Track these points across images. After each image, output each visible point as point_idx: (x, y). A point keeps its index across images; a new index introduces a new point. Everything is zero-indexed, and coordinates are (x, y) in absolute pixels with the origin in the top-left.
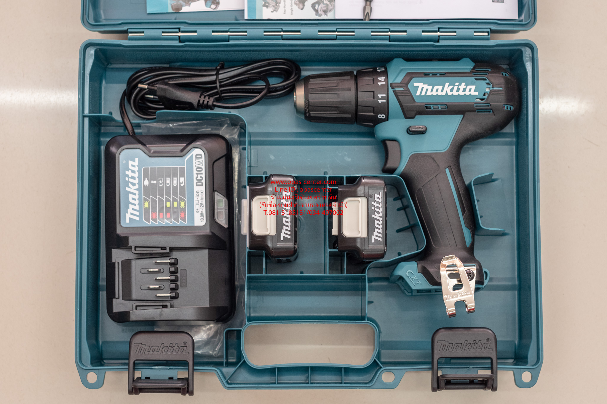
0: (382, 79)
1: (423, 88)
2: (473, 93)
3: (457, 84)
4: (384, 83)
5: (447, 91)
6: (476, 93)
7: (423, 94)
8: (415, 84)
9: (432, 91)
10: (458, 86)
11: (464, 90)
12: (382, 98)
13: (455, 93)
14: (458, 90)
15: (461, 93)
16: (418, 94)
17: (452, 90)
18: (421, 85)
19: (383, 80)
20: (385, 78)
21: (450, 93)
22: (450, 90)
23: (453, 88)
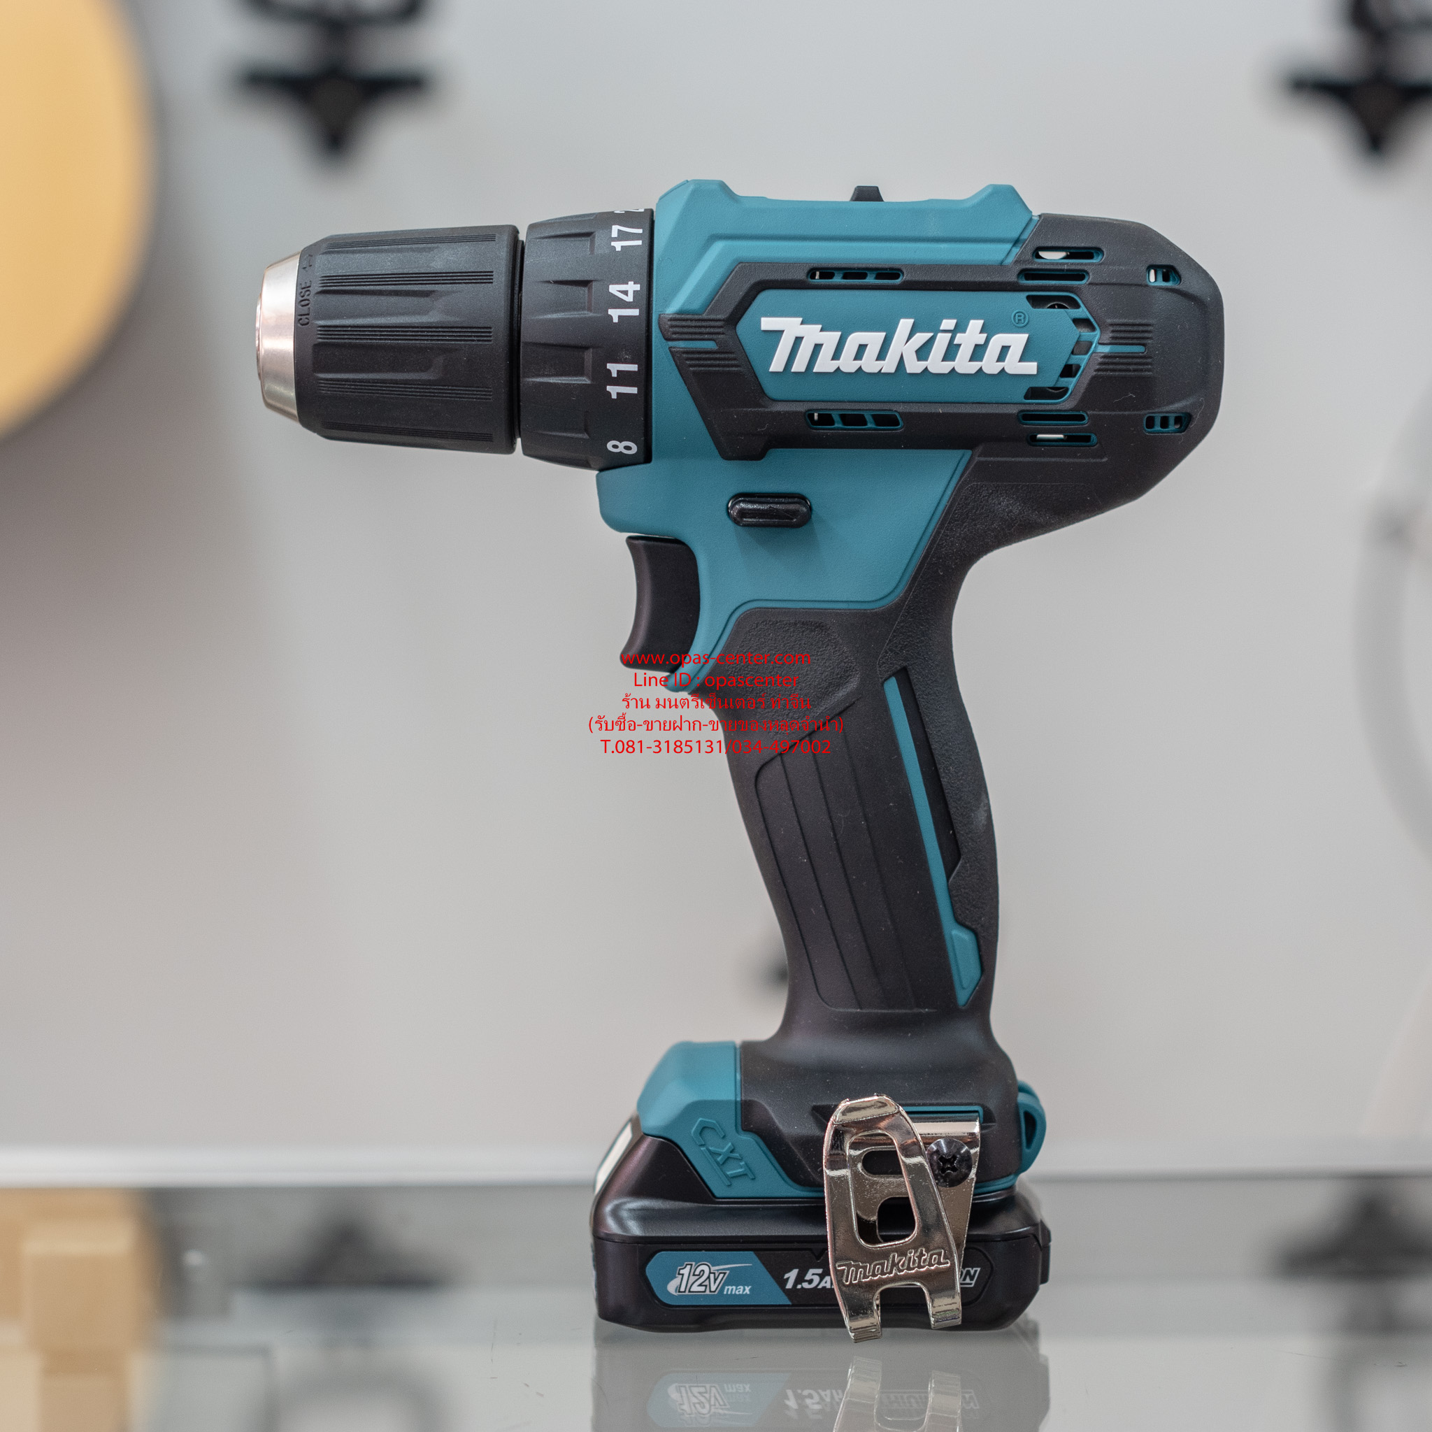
0: (626, 293)
1: (798, 340)
2: (1013, 365)
3: (948, 324)
4: (635, 312)
5: (902, 354)
6: (1031, 368)
7: (799, 365)
8: (767, 323)
9: (836, 356)
10: (954, 332)
11: (978, 352)
12: (623, 379)
13: (936, 364)
14: (951, 352)
15: (963, 364)
16: (777, 365)
17: (923, 352)
18: (791, 326)
19: (630, 298)
20: (638, 287)
21: (914, 366)
22: (917, 352)
23: (929, 344)
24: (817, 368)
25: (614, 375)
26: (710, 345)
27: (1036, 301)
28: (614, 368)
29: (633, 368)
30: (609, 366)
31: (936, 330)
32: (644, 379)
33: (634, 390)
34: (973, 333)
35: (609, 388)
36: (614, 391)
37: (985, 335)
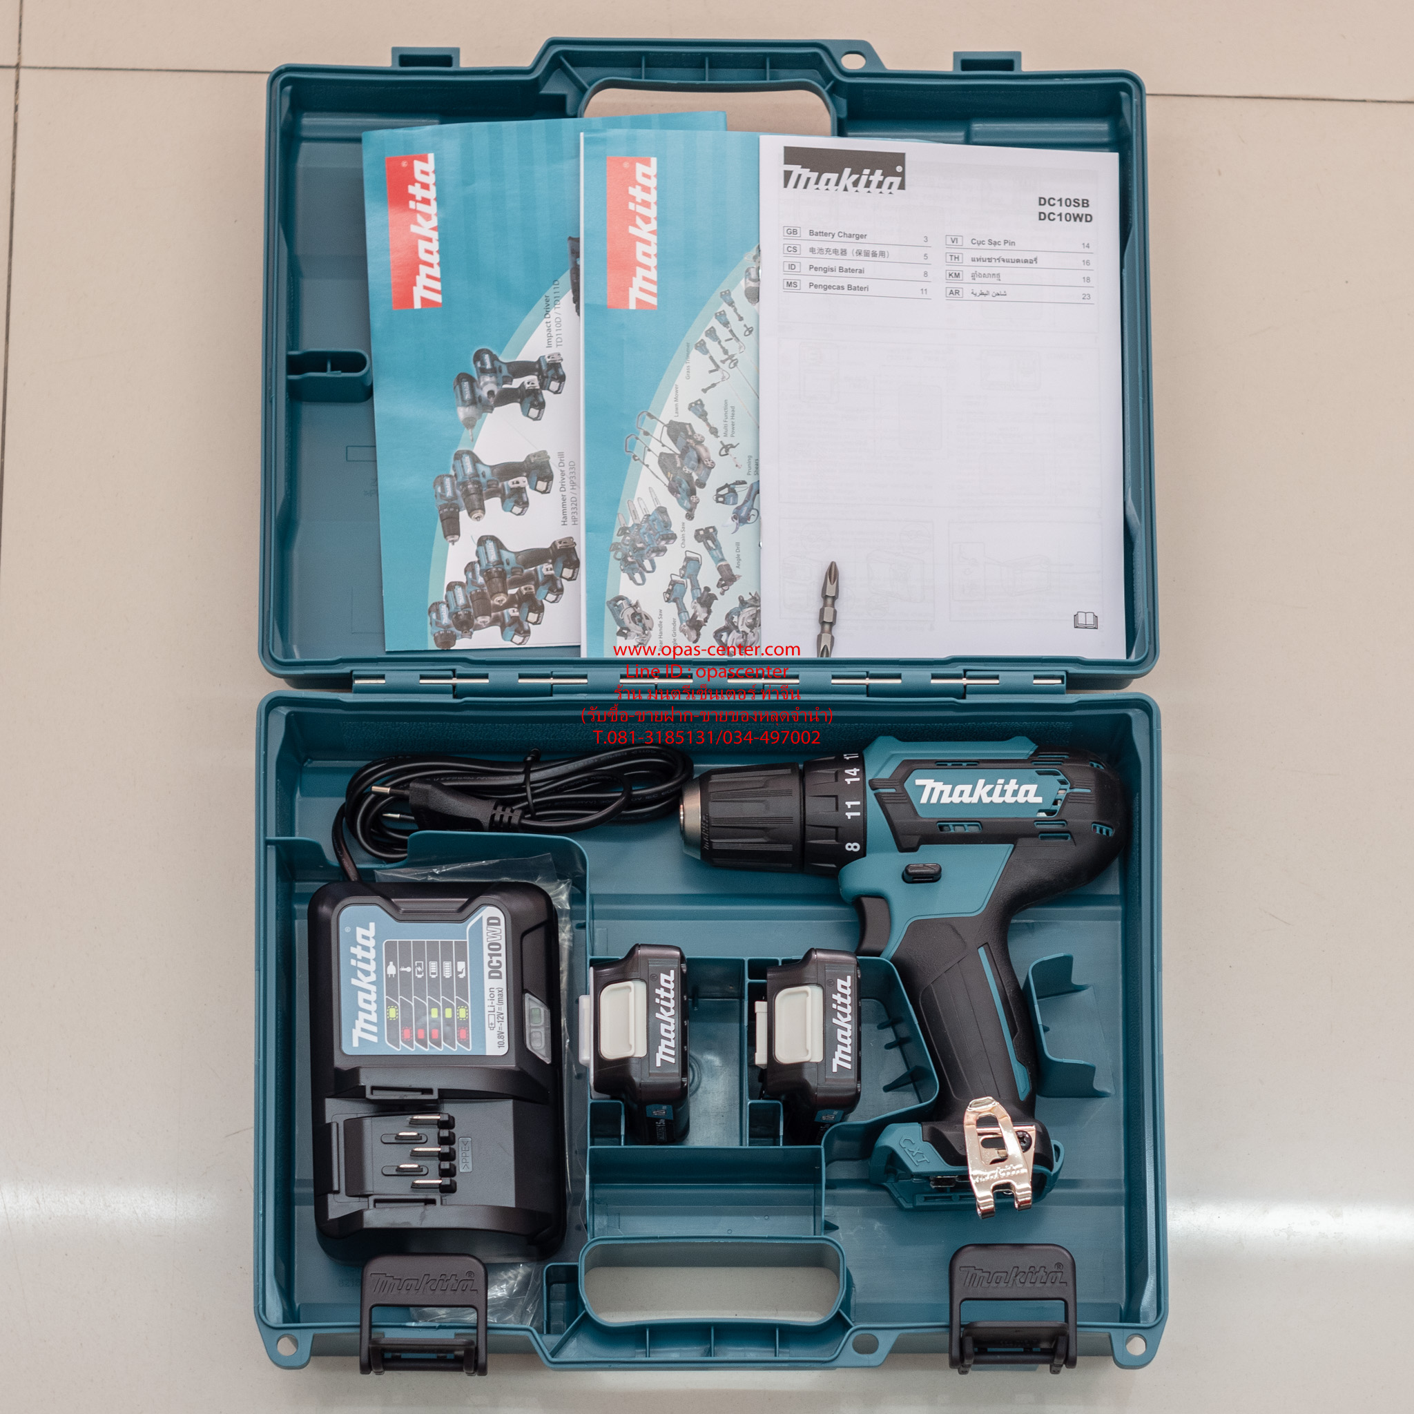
0: (853, 772)
1: (933, 789)
2: (1032, 799)
3: (1001, 781)
4: (858, 779)
5: (980, 796)
6: (1039, 800)
7: (934, 800)
8: (919, 782)
9: (951, 795)
10: (1003, 785)
11: (1015, 793)
12: (854, 809)
13: (996, 799)
14: (1003, 793)
15: (1009, 799)
16: (924, 800)
17: (990, 793)
18: (929, 783)
19: (855, 774)
20: (858, 770)
21: (986, 800)
22: (987, 793)
23: (992, 790)
24: (942, 802)
25: (849, 807)
26: (893, 791)
27: (1040, 773)
28: (849, 804)
29: (858, 803)
30: (847, 803)
31: (996, 784)
32: (863, 808)
33: (858, 814)
34: (1013, 785)
35: (847, 814)
36: (849, 815)
37: (1018, 786)
